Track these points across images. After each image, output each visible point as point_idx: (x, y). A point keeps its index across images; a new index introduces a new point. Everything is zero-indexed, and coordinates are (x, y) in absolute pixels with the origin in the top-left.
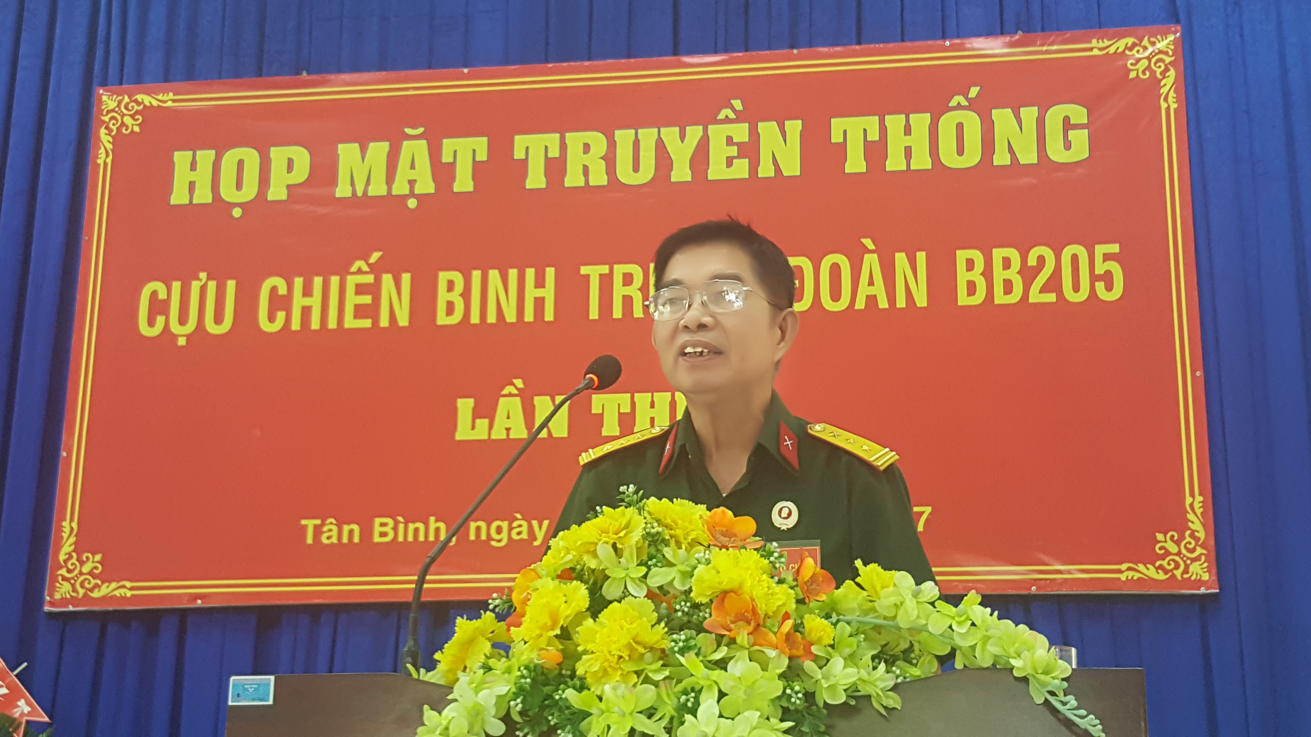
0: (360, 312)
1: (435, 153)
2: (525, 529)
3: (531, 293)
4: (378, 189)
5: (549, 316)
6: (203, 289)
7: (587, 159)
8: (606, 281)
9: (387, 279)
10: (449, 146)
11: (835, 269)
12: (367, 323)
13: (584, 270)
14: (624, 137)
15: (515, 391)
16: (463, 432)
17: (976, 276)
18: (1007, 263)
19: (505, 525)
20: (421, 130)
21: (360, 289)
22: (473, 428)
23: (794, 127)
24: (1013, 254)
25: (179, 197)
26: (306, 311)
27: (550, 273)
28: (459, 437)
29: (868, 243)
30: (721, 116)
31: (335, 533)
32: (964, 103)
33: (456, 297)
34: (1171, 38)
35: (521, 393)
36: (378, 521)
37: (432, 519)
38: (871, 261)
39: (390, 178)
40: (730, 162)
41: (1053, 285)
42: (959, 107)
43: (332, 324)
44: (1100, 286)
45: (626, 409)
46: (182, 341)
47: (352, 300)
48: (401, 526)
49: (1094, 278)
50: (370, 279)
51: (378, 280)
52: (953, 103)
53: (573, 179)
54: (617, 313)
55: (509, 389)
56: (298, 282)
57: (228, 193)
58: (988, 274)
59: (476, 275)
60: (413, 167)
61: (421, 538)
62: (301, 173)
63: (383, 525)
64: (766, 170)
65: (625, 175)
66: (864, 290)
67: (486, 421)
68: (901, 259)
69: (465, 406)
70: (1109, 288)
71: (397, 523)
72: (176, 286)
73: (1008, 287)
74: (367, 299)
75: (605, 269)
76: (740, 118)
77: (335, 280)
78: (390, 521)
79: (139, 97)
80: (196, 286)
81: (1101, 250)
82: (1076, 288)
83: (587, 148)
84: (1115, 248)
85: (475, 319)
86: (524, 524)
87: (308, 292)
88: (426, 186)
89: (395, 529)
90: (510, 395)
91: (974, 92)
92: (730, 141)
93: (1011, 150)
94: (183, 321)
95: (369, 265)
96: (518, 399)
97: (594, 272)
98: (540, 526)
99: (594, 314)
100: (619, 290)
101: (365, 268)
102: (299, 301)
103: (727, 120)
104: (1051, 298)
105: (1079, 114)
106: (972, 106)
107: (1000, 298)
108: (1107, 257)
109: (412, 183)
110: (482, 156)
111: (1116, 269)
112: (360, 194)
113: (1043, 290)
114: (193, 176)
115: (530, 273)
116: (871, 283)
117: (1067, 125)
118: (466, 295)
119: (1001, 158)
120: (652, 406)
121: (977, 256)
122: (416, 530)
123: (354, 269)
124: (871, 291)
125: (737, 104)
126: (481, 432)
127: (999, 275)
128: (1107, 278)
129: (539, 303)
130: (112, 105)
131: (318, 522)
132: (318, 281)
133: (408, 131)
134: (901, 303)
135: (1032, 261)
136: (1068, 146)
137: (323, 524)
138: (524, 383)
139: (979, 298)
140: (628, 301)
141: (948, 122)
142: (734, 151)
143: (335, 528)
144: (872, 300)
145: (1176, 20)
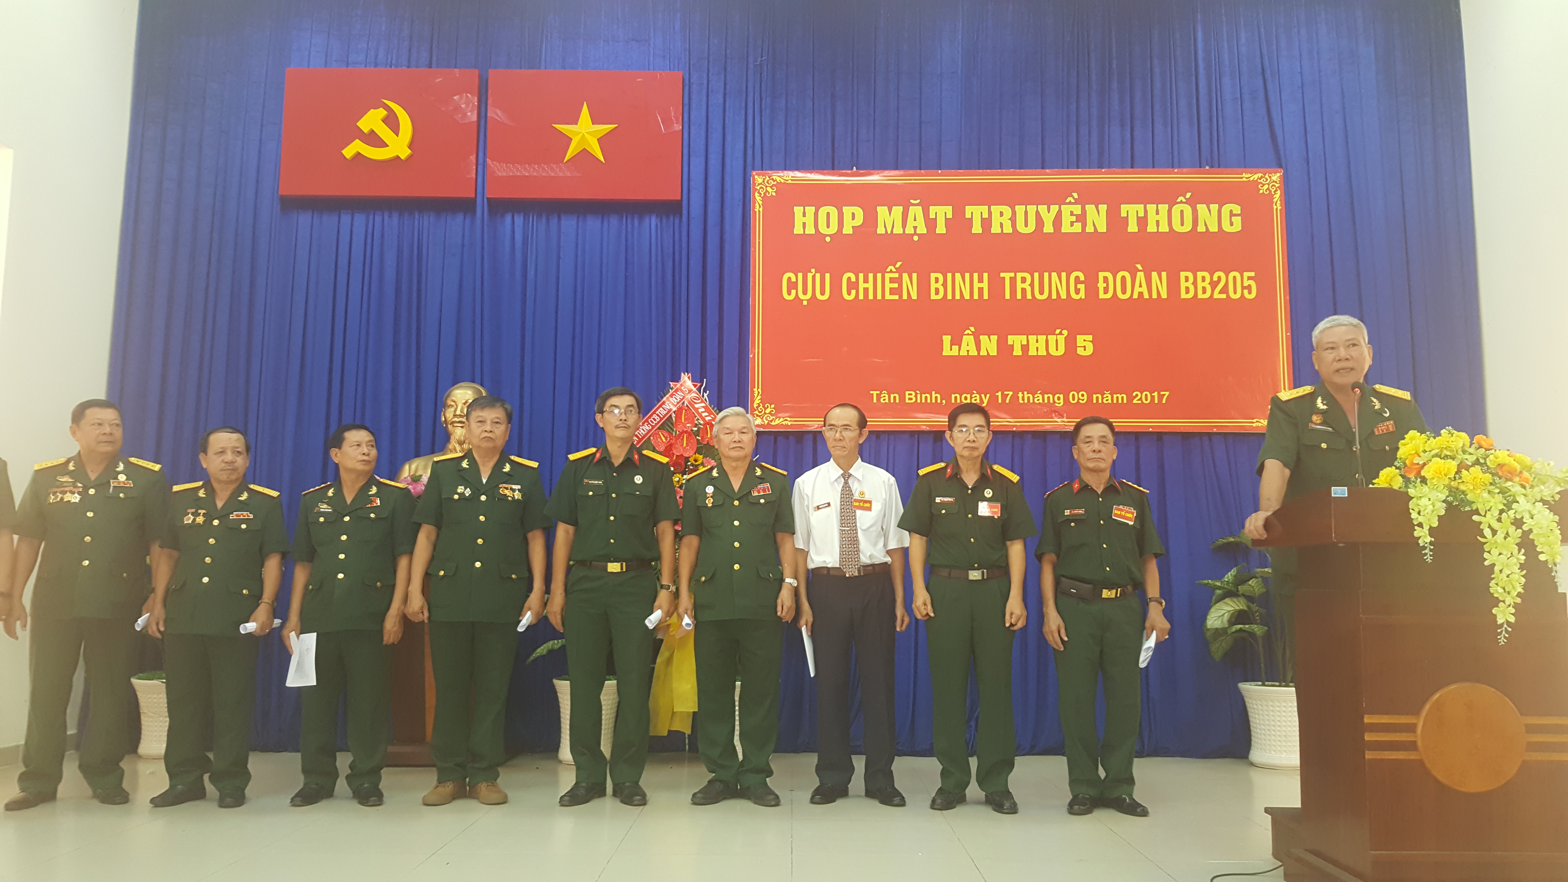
0: (892, 291)
1: (926, 213)
3: (977, 285)
4: (898, 230)
5: (986, 297)
6: (814, 277)
7: (1002, 220)
8: (1013, 281)
9: (905, 276)
10: (933, 209)
11: (1123, 279)
12: (896, 297)
13: (1002, 275)
14: (1020, 209)
15: (970, 333)
16: (946, 352)
17: (1189, 284)
18: (1204, 279)
19: (968, 396)
20: (918, 201)
21: (892, 280)
22: (951, 350)
23: (1103, 208)
24: (1207, 275)
25: (798, 230)
26: (866, 290)
27: (986, 275)
28: (944, 354)
29: (1139, 266)
30: (1068, 201)
31: (887, 398)
32: (1184, 200)
33: (939, 285)
34: (1279, 175)
35: (973, 334)
36: (907, 393)
37: (933, 392)
38: (1140, 276)
39: (904, 225)
40: (1072, 224)
41: (1225, 290)
42: (1181, 202)
43: (879, 297)
44: (1246, 291)
45: (1025, 343)
46: (805, 303)
47: (888, 285)
48: (919, 396)
49: (1243, 288)
50: (896, 275)
51: (901, 277)
52: (1179, 200)
53: (996, 229)
54: (1019, 296)
55: (967, 332)
56: (861, 275)
57: (823, 229)
58: (1195, 283)
59: (949, 275)
60: (915, 220)
61: (929, 401)
62: (859, 220)
63: (909, 394)
64: (1090, 229)
65: (1021, 228)
66: (1137, 290)
67: (957, 347)
68: (1154, 275)
69: (947, 339)
70: (1250, 293)
71: (916, 394)
72: (800, 275)
73: (1204, 290)
74: (896, 285)
75: (1012, 275)
76: (1077, 202)
77: (879, 275)
78: (913, 393)
79: (774, 178)
80: (810, 275)
81: (1246, 274)
82: (1235, 292)
83: (1002, 214)
84: (1252, 274)
85: (949, 297)
86: (978, 396)
87: (866, 281)
88: (922, 230)
89: (916, 396)
90: (968, 334)
91: (1188, 195)
92: (1072, 214)
93: (1206, 225)
94: (805, 293)
95: (896, 268)
96: (972, 337)
97: (1007, 276)
98: (986, 398)
99: (1008, 297)
100: (1019, 286)
101: (894, 270)
102: (862, 285)
103: (1070, 203)
104: (1224, 296)
105: (1237, 209)
106: (1188, 202)
107: (1201, 296)
108: (1249, 278)
109: (915, 228)
110: (950, 216)
111: (1253, 283)
112: (889, 232)
113: (1220, 292)
114: (804, 220)
115: (976, 275)
116: (1140, 286)
117: (1232, 214)
118: (945, 285)
119: (1201, 228)
120: (1037, 342)
121: (1190, 275)
122: (926, 397)
123: (888, 270)
124: (1141, 290)
125: (1075, 195)
126: (955, 351)
127: (1200, 285)
128: (1249, 288)
129: (981, 290)
130: (760, 181)
131: (878, 392)
132: (871, 275)
133: (912, 201)
134: (1155, 296)
135: (1215, 279)
136: (1232, 224)
137: (881, 393)
138: (975, 329)
139: (1191, 295)
140: (1024, 291)
141: (1176, 209)
142: (1074, 218)
143: (887, 396)
144: (1141, 294)
145: (1280, 166)
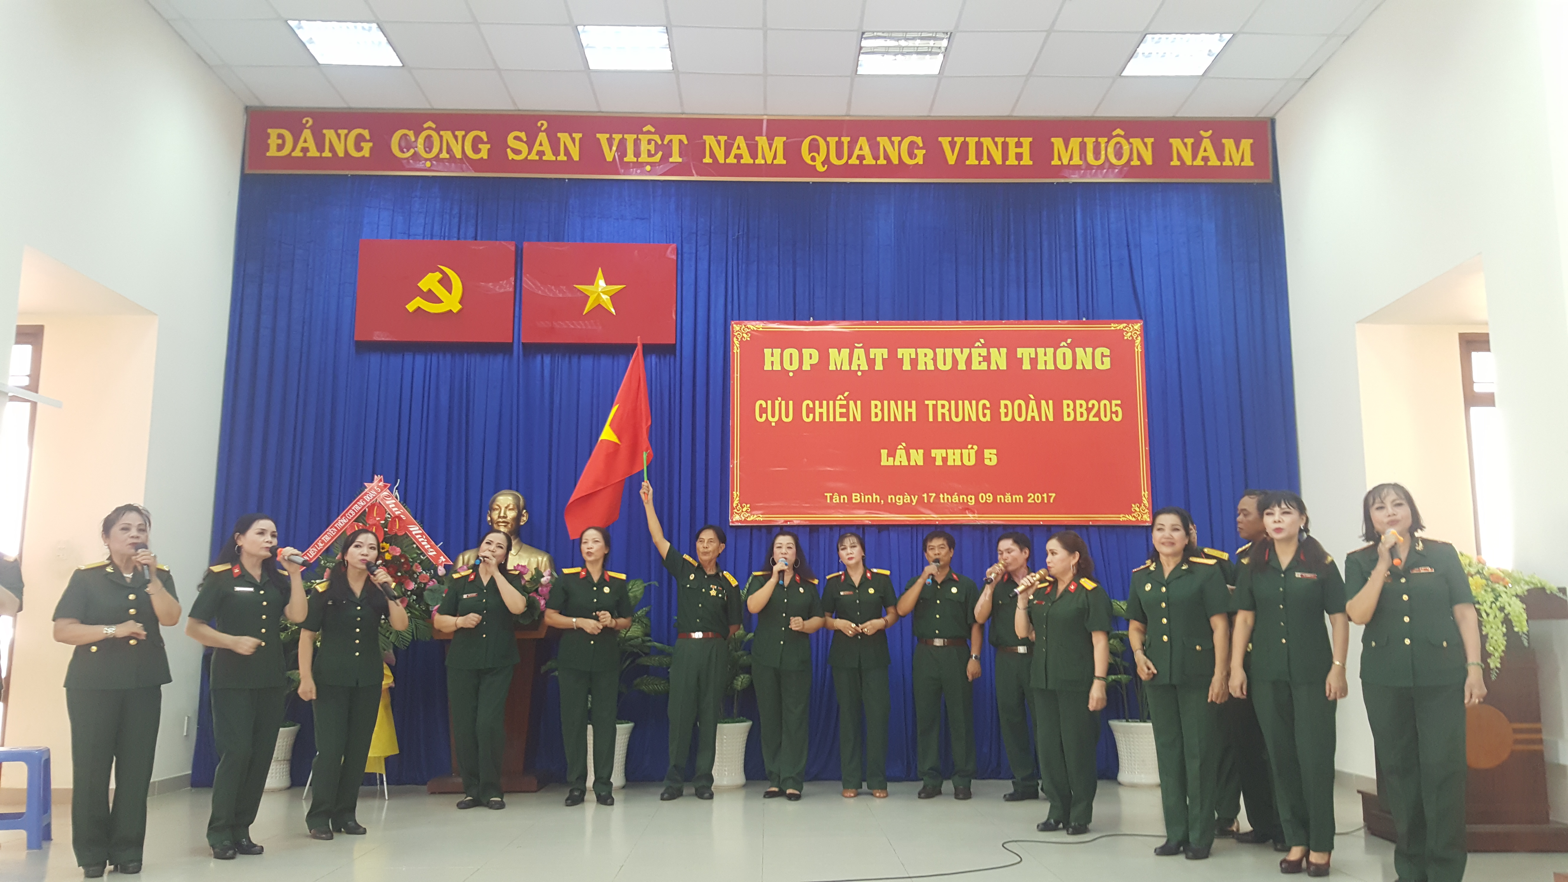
0: (842, 415)
1: (867, 354)
2: (909, 498)
3: (907, 410)
4: (846, 367)
5: (914, 419)
6: (780, 404)
7: (926, 359)
8: (935, 407)
9: (851, 403)
10: (873, 351)
11: (1020, 405)
12: (845, 420)
13: (927, 402)
14: (940, 352)
15: (902, 447)
16: (884, 462)
17: (1070, 410)
18: (1081, 406)
19: (901, 497)
20: (861, 345)
21: (841, 406)
22: (888, 461)
23: (1004, 351)
24: (1083, 403)
25: (767, 367)
26: (821, 414)
27: (914, 403)
28: (882, 464)
29: (1032, 396)
30: (976, 345)
32: (1066, 345)
33: (878, 411)
34: (1139, 325)
35: (905, 448)
36: (854, 494)
37: (874, 494)
38: (1033, 403)
39: (850, 364)
40: (980, 363)
41: (1097, 414)
42: (1064, 346)
43: (831, 420)
44: (1114, 416)
45: (944, 455)
46: (773, 424)
47: (838, 410)
48: (863, 497)
49: (1112, 412)
50: (845, 402)
51: (848, 403)
52: (1062, 345)
53: (922, 367)
54: (940, 419)
55: (900, 447)
56: (817, 403)
57: (787, 366)
58: (1074, 410)
59: (886, 402)
60: (859, 359)
61: (871, 501)
62: (815, 360)
63: (856, 496)
64: (993, 367)
65: (941, 366)
66: (1030, 414)
67: (892, 458)
68: (1043, 402)
69: (884, 452)
70: (1117, 416)
71: (861, 495)
72: (769, 402)
73: (1082, 415)
74: (844, 410)
75: (934, 402)
76: (983, 346)
77: (831, 403)
78: (858, 495)
79: (749, 326)
80: (777, 403)
81: (1114, 402)
82: (1105, 416)
83: (926, 355)
84: (1119, 402)
85: (886, 420)
87: (821, 407)
88: (865, 367)
89: (861, 498)
90: (901, 449)
91: (1069, 341)
92: (980, 355)
93: (1083, 364)
94: (773, 416)
96: (904, 451)
97: (930, 403)
98: (914, 497)
99: (931, 419)
100: (940, 411)
101: (843, 398)
102: (818, 410)
103: (978, 347)
104: (1097, 419)
105: (1107, 352)
106: (1069, 346)
107: (1079, 419)
108: (1116, 405)
109: (859, 365)
110: (886, 356)
111: (1119, 409)
112: (839, 369)
113: (1094, 416)
114: (772, 359)
115: (906, 403)
116: (1033, 411)
117: (1103, 355)
118: (882, 410)
119: (1079, 367)
120: (954, 454)
121: (1071, 403)
122: (868, 498)
123: (838, 398)
124: (1033, 414)
125: (982, 341)
126: (890, 462)
127: (1078, 410)
128: (1116, 413)
129: (910, 414)
130: (738, 329)
131: (831, 494)
132: (825, 403)
133: (856, 345)
134: (1044, 419)
135: (1090, 406)
136: (1103, 363)
137: (833, 495)
138: (906, 444)
139: (1071, 419)
140: (943, 415)
141: (1060, 352)
142: (981, 359)
143: (838, 497)
144: (1033, 417)
145: (1141, 318)
